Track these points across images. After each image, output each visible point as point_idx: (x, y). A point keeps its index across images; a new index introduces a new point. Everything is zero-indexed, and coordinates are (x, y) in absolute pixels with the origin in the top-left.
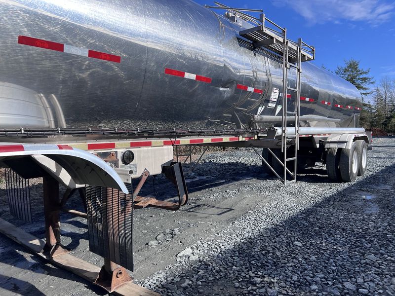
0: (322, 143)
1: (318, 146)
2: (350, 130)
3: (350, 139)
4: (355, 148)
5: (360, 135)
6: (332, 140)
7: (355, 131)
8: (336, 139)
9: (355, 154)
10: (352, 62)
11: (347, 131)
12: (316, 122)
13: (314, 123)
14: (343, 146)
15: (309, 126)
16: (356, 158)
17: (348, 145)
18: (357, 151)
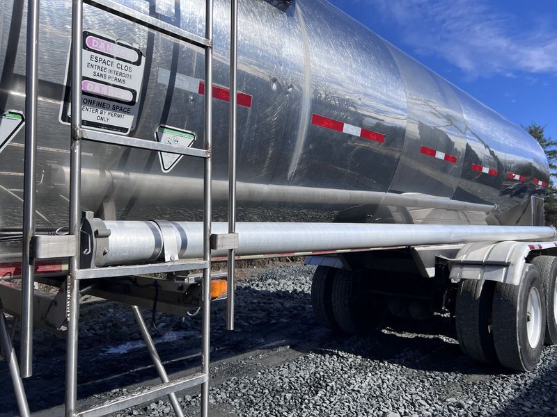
0: (443, 267)
1: (431, 272)
2: (519, 233)
3: (517, 259)
4: (533, 281)
5: (546, 245)
6: (469, 259)
7: (533, 233)
8: (480, 255)
9: (534, 293)
10: (533, 128)
11: (511, 233)
12: (429, 210)
13: (424, 213)
14: (499, 276)
15: (409, 220)
16: (536, 303)
17: (513, 275)
18: (538, 288)
